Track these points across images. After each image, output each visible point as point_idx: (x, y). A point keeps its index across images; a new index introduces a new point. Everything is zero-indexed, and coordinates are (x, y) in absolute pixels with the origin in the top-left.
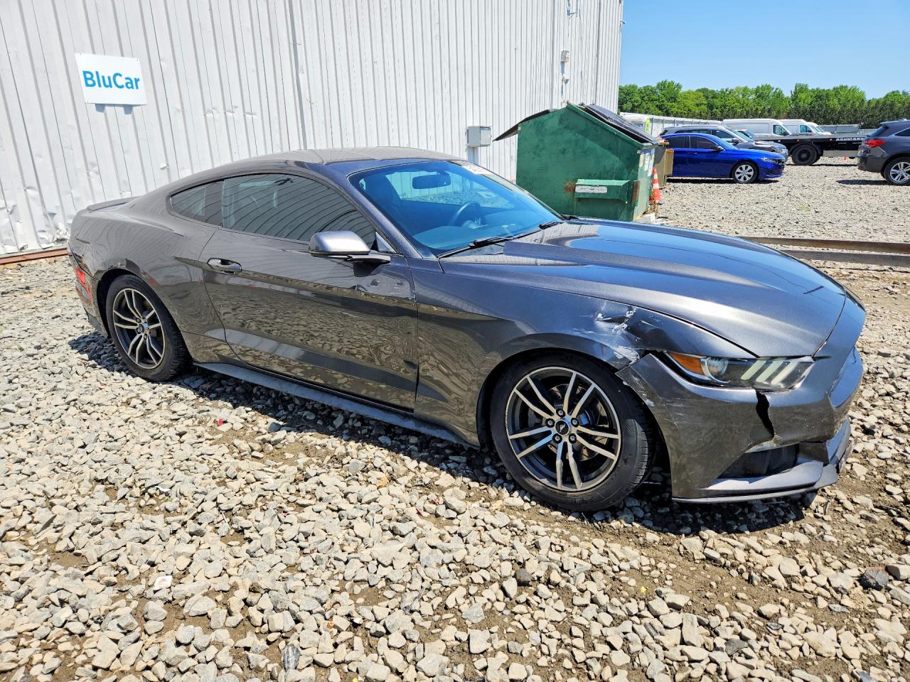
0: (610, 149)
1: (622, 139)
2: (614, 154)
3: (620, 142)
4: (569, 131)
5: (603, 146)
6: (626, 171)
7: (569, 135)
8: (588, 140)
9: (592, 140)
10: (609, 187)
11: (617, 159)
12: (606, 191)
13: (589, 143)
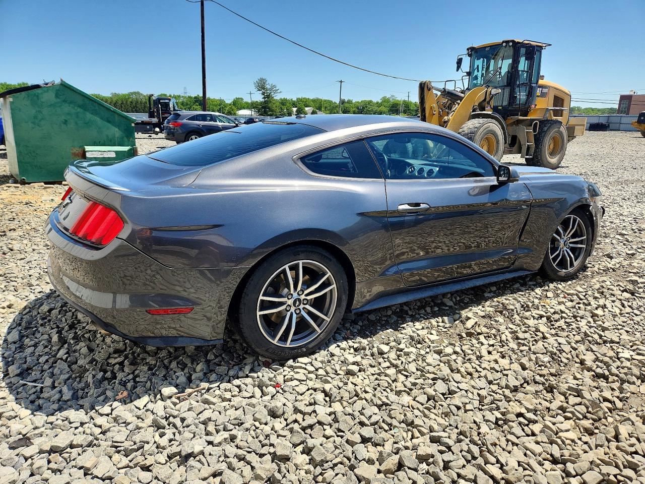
0: (109, 122)
1: (118, 114)
2: (113, 125)
3: (116, 116)
4: (67, 105)
5: (102, 118)
6: (126, 139)
7: (67, 108)
8: (87, 113)
9: (92, 114)
10: (116, 152)
11: (117, 129)
12: (115, 156)
13: (89, 116)
